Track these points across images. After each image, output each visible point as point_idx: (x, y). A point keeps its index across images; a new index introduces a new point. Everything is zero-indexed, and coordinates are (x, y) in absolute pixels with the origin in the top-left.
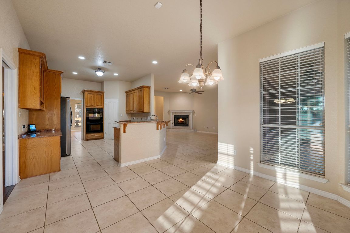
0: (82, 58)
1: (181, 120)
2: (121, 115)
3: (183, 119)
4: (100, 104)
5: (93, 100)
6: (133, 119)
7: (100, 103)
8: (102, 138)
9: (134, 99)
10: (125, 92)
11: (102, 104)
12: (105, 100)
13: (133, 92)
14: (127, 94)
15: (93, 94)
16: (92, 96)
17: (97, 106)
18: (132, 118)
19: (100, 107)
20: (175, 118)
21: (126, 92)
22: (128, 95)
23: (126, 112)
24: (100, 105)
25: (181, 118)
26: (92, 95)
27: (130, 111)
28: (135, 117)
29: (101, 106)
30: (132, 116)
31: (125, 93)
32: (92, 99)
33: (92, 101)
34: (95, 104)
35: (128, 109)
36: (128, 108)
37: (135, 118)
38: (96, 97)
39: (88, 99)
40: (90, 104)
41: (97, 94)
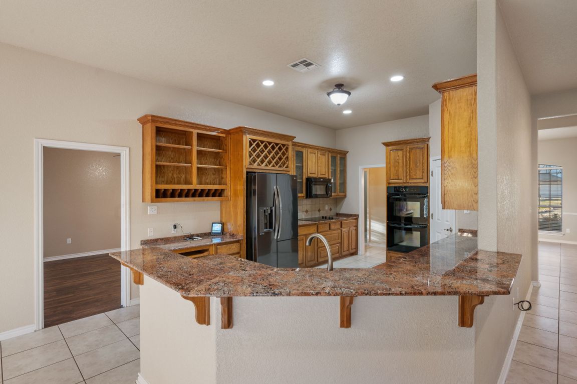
4: (419, 174)
5: (401, 165)
7: (418, 172)
11: (423, 172)
12: (431, 160)
15: (402, 149)
16: (400, 156)
24: (418, 177)
26: (400, 153)
29: (422, 181)
32: (399, 163)
33: (400, 170)
34: (406, 176)
38: (410, 157)
39: (392, 164)
40: (396, 177)
41: (412, 149)
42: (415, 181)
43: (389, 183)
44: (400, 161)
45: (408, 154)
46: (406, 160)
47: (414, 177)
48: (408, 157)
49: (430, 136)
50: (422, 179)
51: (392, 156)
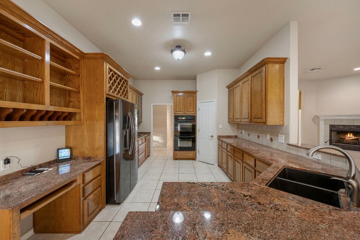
0: (137, 22)
1: (350, 137)
2: (221, 126)
3: (355, 133)
5: (182, 104)
6: (241, 133)
7: (191, 108)
8: (194, 159)
9: (241, 97)
10: (226, 87)
12: (198, 102)
13: (240, 83)
14: (231, 89)
16: (182, 99)
17: (187, 113)
18: (240, 131)
19: (190, 114)
20: (331, 131)
21: (229, 87)
22: (232, 91)
23: (228, 121)
24: (191, 111)
25: (350, 132)
27: (235, 120)
28: (244, 131)
29: (193, 113)
30: (238, 128)
31: (228, 89)
32: (181, 103)
33: (182, 106)
34: (185, 110)
35: (231, 117)
36: (231, 114)
37: (243, 133)
38: (187, 101)
39: (177, 103)
40: (179, 111)
41: (188, 96)
42: (189, 113)
43: (175, 114)
44: (182, 102)
45: (186, 99)
46: (185, 102)
47: (189, 111)
48: (186, 100)
49: (197, 90)
50: (193, 112)
51: (178, 99)
